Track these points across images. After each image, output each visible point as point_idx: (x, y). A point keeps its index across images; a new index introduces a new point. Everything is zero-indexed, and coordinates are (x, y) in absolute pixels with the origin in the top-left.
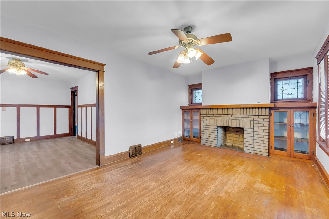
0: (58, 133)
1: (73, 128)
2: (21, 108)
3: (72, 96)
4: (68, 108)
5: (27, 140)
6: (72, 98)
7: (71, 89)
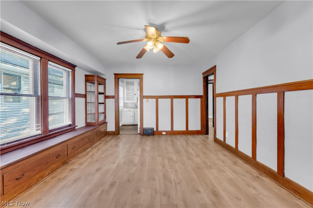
0: (190, 129)
1: (205, 124)
2: (159, 99)
3: (205, 83)
4: (200, 99)
5: (164, 133)
6: (204, 85)
7: (203, 74)
